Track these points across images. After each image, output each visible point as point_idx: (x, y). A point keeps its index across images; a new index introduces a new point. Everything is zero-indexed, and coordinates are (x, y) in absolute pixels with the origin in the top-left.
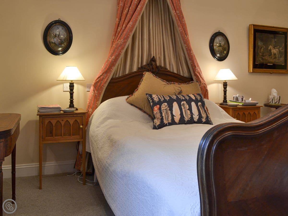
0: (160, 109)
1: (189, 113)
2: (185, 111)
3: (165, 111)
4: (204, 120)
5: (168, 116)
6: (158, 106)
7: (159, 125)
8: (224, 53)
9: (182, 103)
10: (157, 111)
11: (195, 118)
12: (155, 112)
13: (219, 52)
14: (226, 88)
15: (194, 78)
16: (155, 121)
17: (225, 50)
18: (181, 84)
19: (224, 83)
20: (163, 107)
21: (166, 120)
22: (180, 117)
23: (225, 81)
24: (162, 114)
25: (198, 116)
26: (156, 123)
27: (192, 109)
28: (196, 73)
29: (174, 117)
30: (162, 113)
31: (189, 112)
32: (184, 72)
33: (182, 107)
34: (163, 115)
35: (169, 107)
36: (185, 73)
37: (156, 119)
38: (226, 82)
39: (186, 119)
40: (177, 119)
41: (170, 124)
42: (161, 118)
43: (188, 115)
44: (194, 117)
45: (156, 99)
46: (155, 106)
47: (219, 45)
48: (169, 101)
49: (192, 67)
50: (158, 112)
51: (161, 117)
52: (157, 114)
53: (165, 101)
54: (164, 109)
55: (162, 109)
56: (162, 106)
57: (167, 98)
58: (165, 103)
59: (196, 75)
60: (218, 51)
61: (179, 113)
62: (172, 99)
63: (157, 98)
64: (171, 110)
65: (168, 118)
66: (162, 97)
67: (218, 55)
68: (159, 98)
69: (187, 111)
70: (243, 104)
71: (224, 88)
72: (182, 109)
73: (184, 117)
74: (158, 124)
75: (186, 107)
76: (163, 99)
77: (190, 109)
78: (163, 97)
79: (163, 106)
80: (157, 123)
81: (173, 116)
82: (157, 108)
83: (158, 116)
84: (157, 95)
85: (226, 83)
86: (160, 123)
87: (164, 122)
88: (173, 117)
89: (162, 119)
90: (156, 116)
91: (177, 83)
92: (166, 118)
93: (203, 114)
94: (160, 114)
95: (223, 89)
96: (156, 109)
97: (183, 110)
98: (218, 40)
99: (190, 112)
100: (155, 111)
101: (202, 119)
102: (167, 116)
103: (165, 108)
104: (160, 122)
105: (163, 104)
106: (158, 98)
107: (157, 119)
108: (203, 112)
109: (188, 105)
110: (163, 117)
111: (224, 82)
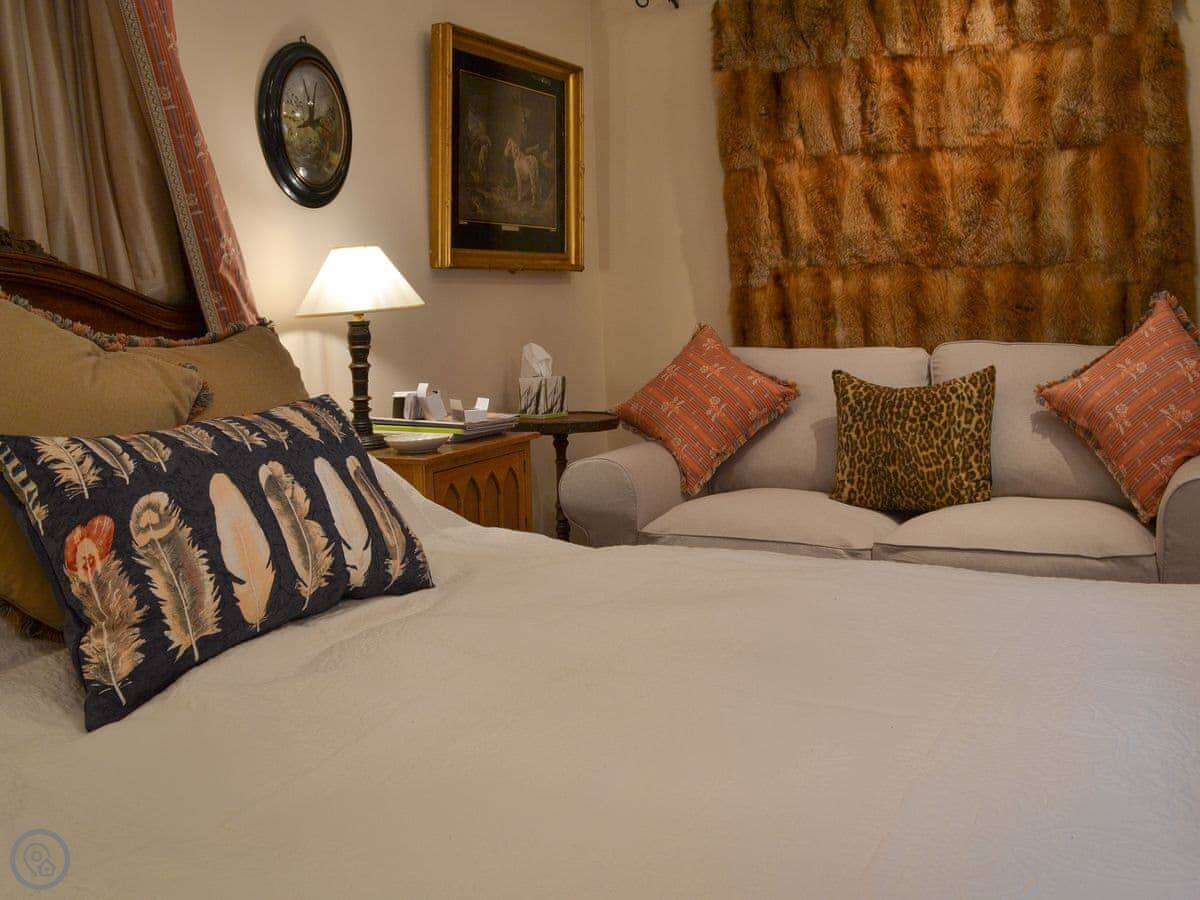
0: (121, 544)
1: (318, 537)
2: (295, 527)
3: (164, 555)
4: (396, 568)
5: (196, 593)
6: (105, 523)
7: (131, 676)
8: (330, 165)
9: (263, 473)
10: (99, 566)
11: (354, 567)
12: (81, 577)
13: (308, 156)
14: (366, 352)
15: (208, 302)
16: (95, 645)
17: (334, 149)
18: (173, 342)
19: (352, 325)
20: (143, 525)
21: (183, 624)
22: (268, 577)
23: (360, 314)
24: (149, 579)
25: (369, 549)
26: (104, 668)
27: (328, 510)
28: (222, 269)
29: (235, 586)
30: (148, 573)
31: (315, 527)
32: (145, 264)
33: (273, 504)
34: (160, 590)
35: (187, 517)
36: (150, 273)
37: (99, 633)
38: (365, 318)
39: (309, 582)
40: (253, 600)
41: (211, 648)
42: (139, 613)
43: (315, 558)
44: (348, 563)
45: (75, 471)
46: (78, 531)
47: (307, 116)
48: (178, 471)
49: (200, 237)
50: (106, 569)
51: (139, 607)
52: (101, 586)
53: (148, 477)
54: (152, 542)
55: (140, 540)
56: (133, 516)
57: (161, 456)
58: (155, 490)
59: (219, 285)
60: (303, 150)
61: (264, 550)
62: (192, 452)
63: (80, 464)
64: (207, 537)
65: (196, 605)
66: (118, 448)
67: (302, 173)
68: (98, 462)
69: (307, 530)
70: (459, 431)
71: (354, 353)
72: (276, 521)
73: (296, 576)
74: (125, 667)
75: (292, 498)
76: (131, 465)
77: (320, 511)
78: (127, 448)
79: (139, 517)
80: (115, 661)
81: (225, 581)
82: (94, 540)
83: (115, 604)
84: (76, 441)
85: (365, 325)
86: (141, 656)
87: (171, 642)
88: (232, 590)
89: (152, 623)
90: (93, 606)
91: (147, 339)
92: (180, 610)
93: (389, 531)
94: (129, 589)
95: (349, 360)
96: (86, 548)
97: (284, 524)
98: (302, 89)
99: (322, 533)
100: (80, 564)
101: (387, 567)
102: (185, 596)
103: (163, 533)
104: (140, 649)
105: (143, 500)
106: (89, 462)
107: (112, 628)
108: (383, 515)
109: (302, 485)
110: (155, 603)
111: (356, 319)
